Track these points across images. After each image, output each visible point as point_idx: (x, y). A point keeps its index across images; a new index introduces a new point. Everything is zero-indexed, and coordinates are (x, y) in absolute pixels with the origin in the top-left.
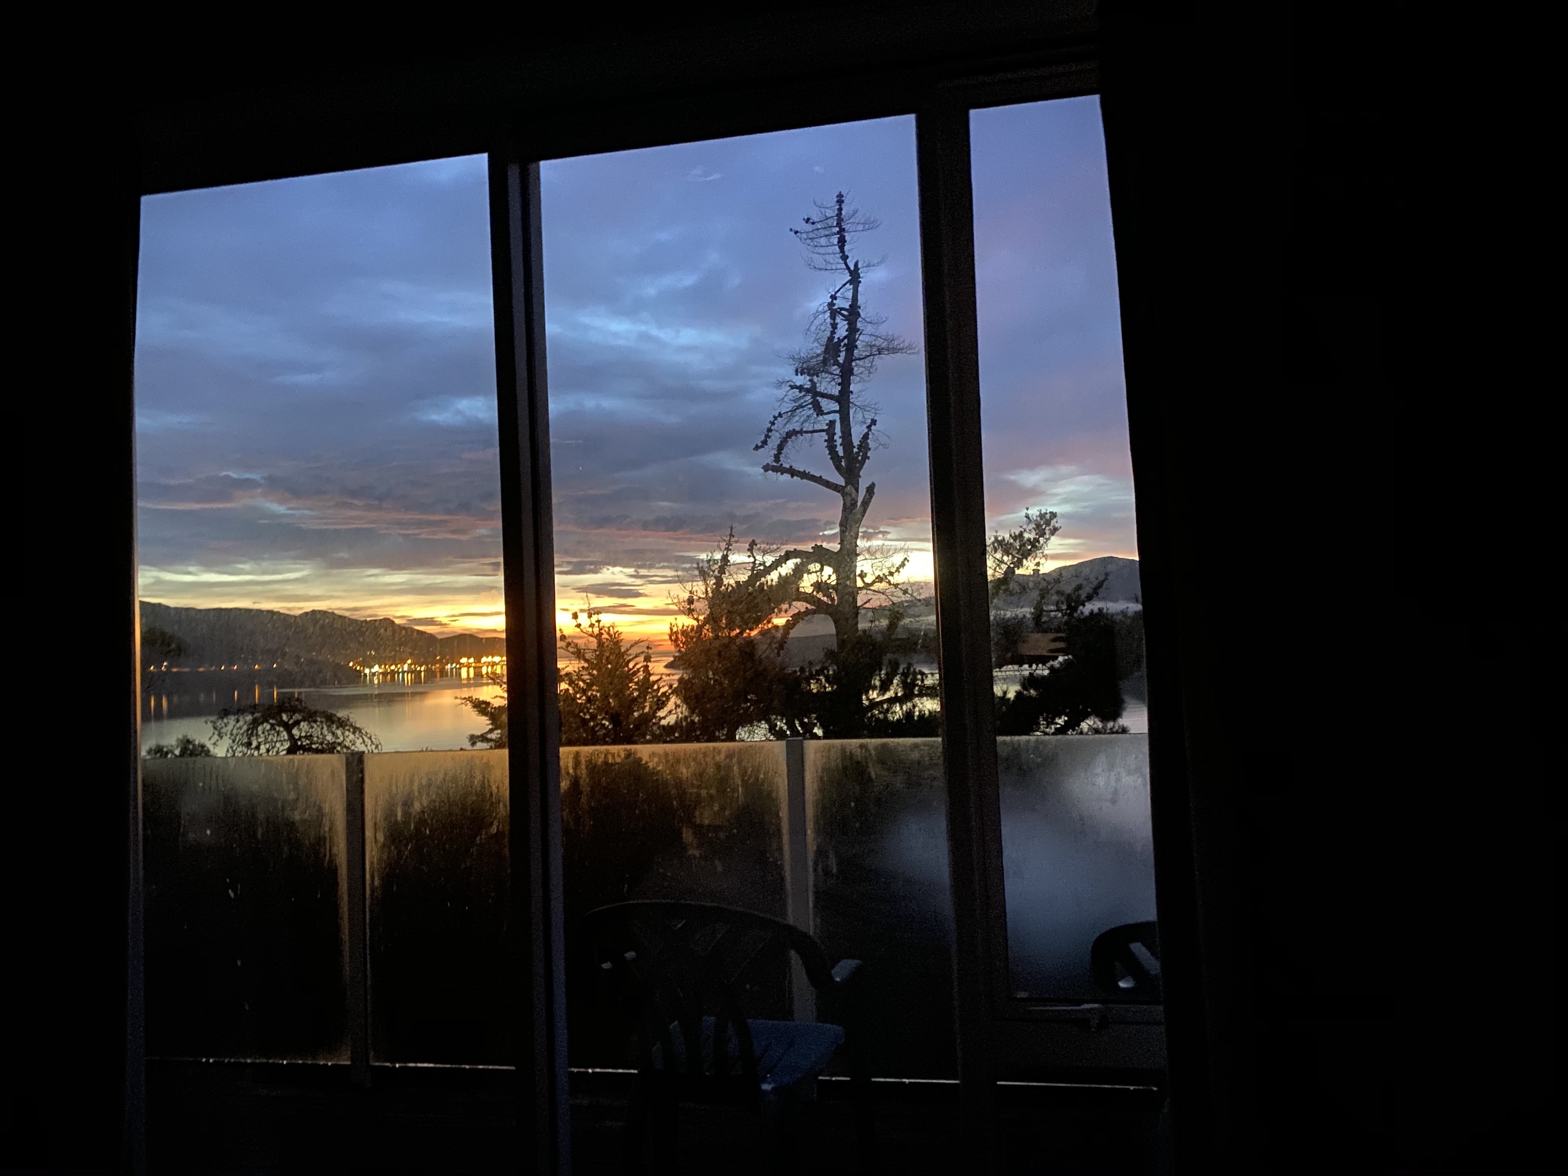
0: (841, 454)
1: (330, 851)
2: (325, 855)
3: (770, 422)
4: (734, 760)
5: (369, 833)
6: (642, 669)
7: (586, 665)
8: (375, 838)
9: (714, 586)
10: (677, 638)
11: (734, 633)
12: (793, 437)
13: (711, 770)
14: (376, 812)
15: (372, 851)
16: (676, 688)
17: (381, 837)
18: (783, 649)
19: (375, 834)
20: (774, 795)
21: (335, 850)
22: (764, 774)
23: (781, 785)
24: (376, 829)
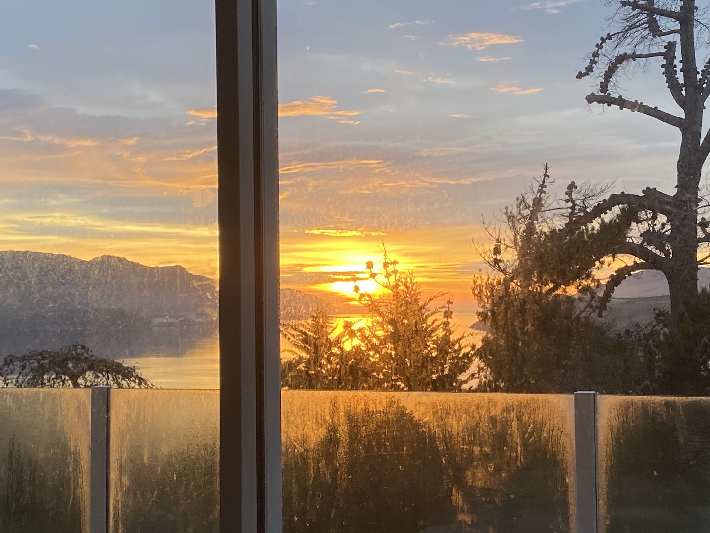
0: (681, 81)
1: (74, 492)
2: (68, 498)
3: (597, 46)
4: (513, 415)
5: (113, 476)
6: (442, 326)
7: (380, 319)
8: (121, 481)
9: (525, 234)
10: (481, 291)
11: (546, 289)
12: (625, 62)
13: (485, 425)
14: (121, 453)
15: (117, 495)
16: (479, 349)
17: (126, 481)
18: (605, 309)
19: (121, 478)
20: (559, 458)
21: (79, 492)
22: (548, 432)
23: (568, 447)
24: (121, 472)
